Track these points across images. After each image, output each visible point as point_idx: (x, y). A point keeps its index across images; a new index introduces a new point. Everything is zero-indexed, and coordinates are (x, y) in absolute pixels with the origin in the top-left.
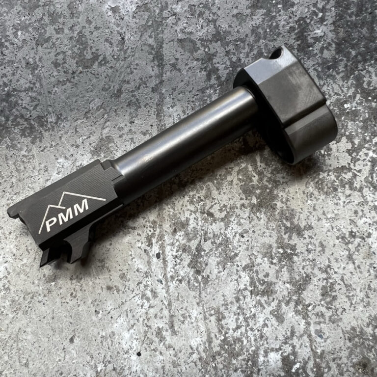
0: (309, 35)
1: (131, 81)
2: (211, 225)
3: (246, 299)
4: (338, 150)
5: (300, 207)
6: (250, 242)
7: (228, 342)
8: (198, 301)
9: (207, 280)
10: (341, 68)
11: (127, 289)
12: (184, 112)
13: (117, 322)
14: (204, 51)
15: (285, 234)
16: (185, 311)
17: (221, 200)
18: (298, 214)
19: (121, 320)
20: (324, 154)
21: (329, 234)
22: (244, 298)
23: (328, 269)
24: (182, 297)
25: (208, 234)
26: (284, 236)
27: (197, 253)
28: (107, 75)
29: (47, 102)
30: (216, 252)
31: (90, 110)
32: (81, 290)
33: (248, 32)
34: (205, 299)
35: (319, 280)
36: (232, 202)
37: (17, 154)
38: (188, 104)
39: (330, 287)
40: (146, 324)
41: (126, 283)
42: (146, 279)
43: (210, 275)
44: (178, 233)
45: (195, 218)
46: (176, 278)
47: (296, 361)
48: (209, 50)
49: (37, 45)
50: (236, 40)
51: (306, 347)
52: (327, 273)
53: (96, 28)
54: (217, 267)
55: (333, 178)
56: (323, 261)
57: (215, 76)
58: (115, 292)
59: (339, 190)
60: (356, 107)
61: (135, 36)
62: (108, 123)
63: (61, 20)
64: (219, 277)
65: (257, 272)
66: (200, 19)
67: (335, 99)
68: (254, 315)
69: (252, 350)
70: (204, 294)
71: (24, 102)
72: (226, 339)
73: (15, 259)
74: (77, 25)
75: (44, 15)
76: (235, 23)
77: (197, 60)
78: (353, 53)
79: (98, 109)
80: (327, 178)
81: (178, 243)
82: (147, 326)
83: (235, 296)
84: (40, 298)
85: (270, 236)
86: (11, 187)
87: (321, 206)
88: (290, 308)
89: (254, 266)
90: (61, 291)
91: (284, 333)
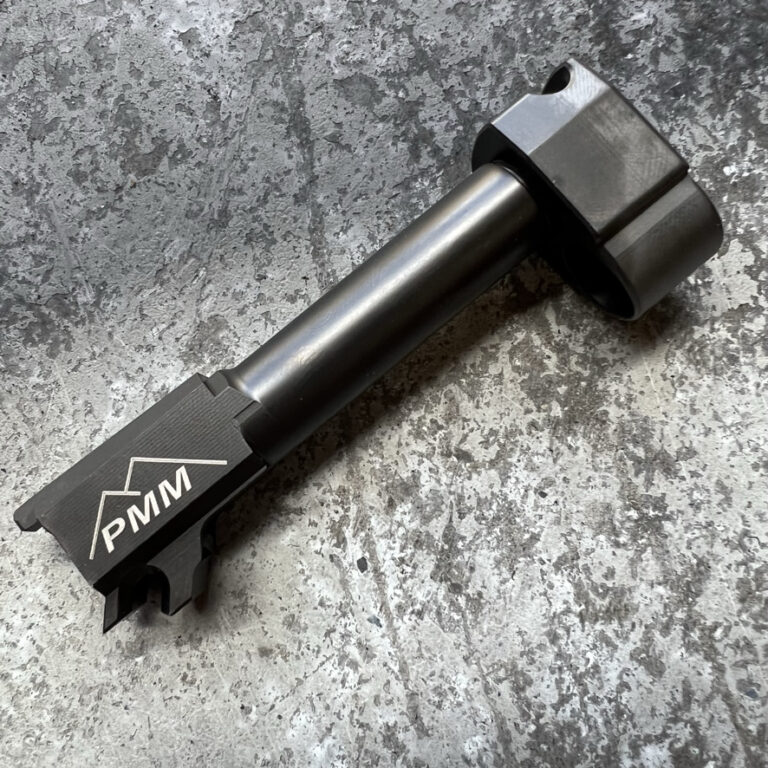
0: (622, 27)
1: (245, 188)
2: (469, 478)
3: (572, 633)
4: (725, 271)
5: (661, 409)
6: (561, 504)
7: (546, 735)
8: (465, 653)
9: (480, 604)
10: (704, 88)
11: (303, 649)
12: (372, 238)
13: (293, 727)
14: (396, 97)
15: (637, 474)
16: (441, 680)
17: (483, 422)
18: (658, 427)
19: (301, 720)
20: (697, 285)
21: (734, 460)
22: (568, 630)
23: (746, 540)
24: (428, 650)
25: (466, 501)
26: (634, 480)
27: (446, 547)
28: (192, 182)
29: (69, 262)
30: (489, 538)
31: (165, 265)
32: (203, 665)
33: (487, 40)
34: (480, 647)
35: (729, 567)
36: (507, 421)
37: (21, 386)
38: (379, 218)
39: (756, 580)
40: (357, 720)
41: (301, 636)
42: (343, 621)
43: (484, 591)
44: (398, 508)
45: (430, 469)
46: (411, 609)
47: (705, 757)
48: (407, 95)
49: (32, 140)
50: (462, 64)
51: (723, 722)
52: (744, 548)
53: (154, 84)
54: (496, 571)
55: (724, 334)
56: (730, 524)
57: (429, 149)
58: (279, 659)
59: (742, 360)
60: (749, 170)
61: (241, 87)
62: (210, 287)
63: (74, 79)
64: (504, 593)
65: (587, 569)
66: (377, 29)
67: (700, 160)
68: (596, 667)
69: (603, 747)
70: (476, 636)
71: (20, 269)
72: (540, 728)
73: (50, 616)
74: (110, 85)
75: (36, 72)
76: (455, 25)
77: (384, 119)
78: (726, 51)
79: (183, 260)
80: (711, 336)
81: (402, 531)
82: (362, 725)
83: (545, 630)
84: (116, 696)
85: (604, 485)
86: (18, 460)
87: (708, 402)
88: (673, 640)
89: (579, 558)
90: (160, 673)
91: (668, 698)
